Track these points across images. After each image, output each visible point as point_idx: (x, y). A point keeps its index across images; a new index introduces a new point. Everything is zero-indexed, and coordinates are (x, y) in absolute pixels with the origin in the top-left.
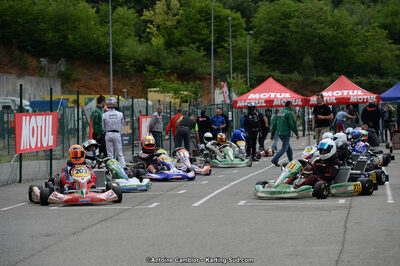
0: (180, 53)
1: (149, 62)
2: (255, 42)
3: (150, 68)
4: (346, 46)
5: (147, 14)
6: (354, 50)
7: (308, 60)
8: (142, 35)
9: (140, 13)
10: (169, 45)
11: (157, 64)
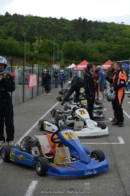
0: (43, 54)
1: (34, 57)
2: (63, 52)
3: (35, 59)
4: (87, 53)
5: (33, 44)
6: (90, 54)
7: (78, 57)
8: (32, 50)
9: (31, 44)
10: (40, 52)
11: (36, 58)
